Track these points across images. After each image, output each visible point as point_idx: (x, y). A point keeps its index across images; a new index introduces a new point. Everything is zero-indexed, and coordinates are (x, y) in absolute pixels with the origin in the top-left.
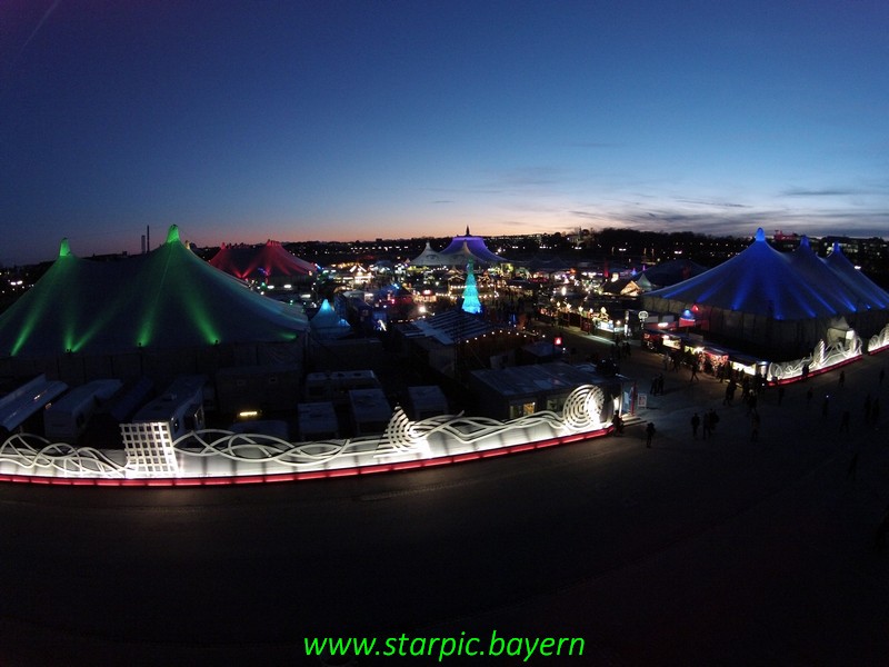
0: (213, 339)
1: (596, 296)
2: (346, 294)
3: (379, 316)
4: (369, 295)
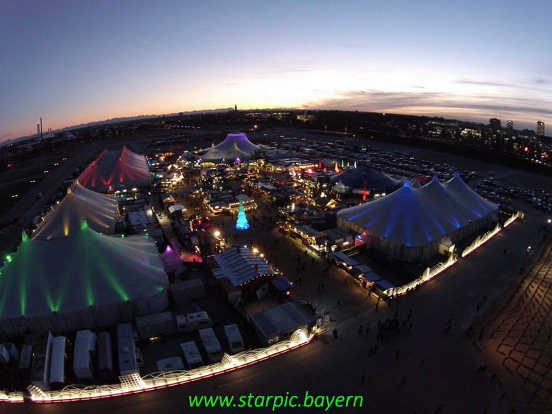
0: (126, 298)
1: (312, 207)
2: (172, 209)
3: (194, 240)
4: (184, 210)
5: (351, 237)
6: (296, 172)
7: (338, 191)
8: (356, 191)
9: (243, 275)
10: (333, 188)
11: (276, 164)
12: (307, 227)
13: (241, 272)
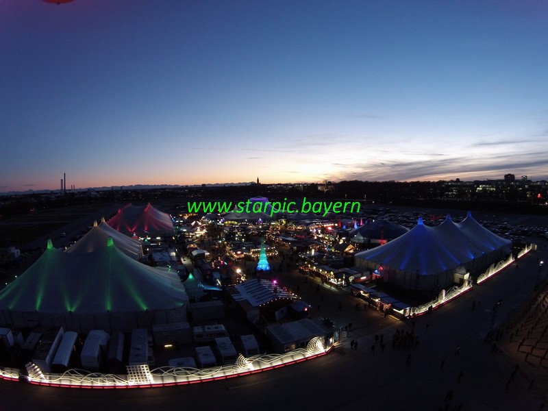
0: (145, 308)
1: (331, 253)
2: (195, 253)
3: (216, 275)
4: (207, 254)
5: (368, 273)
6: (316, 228)
7: (357, 241)
8: (373, 241)
9: (262, 298)
10: (351, 240)
11: (297, 224)
12: (326, 267)
13: (260, 296)
